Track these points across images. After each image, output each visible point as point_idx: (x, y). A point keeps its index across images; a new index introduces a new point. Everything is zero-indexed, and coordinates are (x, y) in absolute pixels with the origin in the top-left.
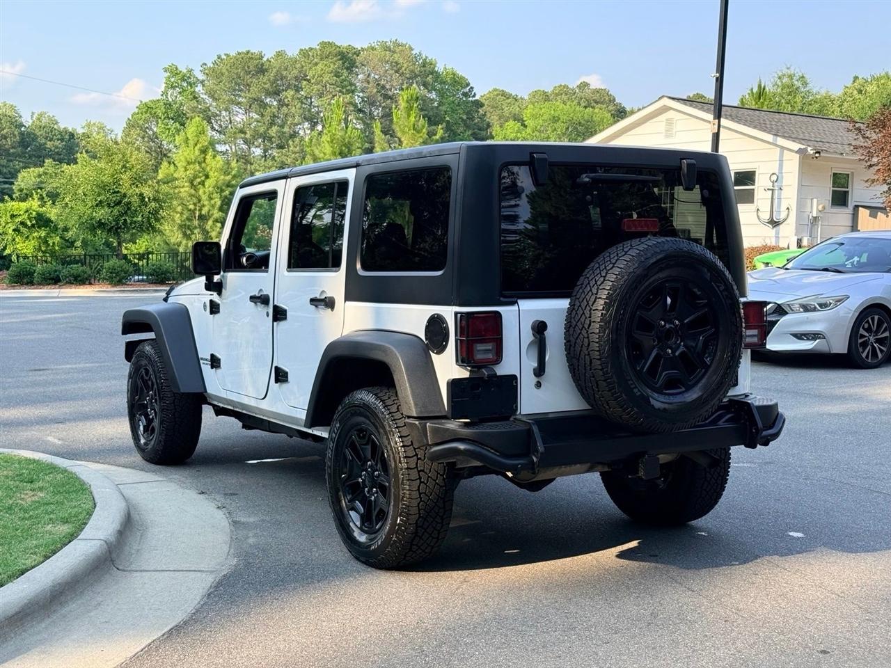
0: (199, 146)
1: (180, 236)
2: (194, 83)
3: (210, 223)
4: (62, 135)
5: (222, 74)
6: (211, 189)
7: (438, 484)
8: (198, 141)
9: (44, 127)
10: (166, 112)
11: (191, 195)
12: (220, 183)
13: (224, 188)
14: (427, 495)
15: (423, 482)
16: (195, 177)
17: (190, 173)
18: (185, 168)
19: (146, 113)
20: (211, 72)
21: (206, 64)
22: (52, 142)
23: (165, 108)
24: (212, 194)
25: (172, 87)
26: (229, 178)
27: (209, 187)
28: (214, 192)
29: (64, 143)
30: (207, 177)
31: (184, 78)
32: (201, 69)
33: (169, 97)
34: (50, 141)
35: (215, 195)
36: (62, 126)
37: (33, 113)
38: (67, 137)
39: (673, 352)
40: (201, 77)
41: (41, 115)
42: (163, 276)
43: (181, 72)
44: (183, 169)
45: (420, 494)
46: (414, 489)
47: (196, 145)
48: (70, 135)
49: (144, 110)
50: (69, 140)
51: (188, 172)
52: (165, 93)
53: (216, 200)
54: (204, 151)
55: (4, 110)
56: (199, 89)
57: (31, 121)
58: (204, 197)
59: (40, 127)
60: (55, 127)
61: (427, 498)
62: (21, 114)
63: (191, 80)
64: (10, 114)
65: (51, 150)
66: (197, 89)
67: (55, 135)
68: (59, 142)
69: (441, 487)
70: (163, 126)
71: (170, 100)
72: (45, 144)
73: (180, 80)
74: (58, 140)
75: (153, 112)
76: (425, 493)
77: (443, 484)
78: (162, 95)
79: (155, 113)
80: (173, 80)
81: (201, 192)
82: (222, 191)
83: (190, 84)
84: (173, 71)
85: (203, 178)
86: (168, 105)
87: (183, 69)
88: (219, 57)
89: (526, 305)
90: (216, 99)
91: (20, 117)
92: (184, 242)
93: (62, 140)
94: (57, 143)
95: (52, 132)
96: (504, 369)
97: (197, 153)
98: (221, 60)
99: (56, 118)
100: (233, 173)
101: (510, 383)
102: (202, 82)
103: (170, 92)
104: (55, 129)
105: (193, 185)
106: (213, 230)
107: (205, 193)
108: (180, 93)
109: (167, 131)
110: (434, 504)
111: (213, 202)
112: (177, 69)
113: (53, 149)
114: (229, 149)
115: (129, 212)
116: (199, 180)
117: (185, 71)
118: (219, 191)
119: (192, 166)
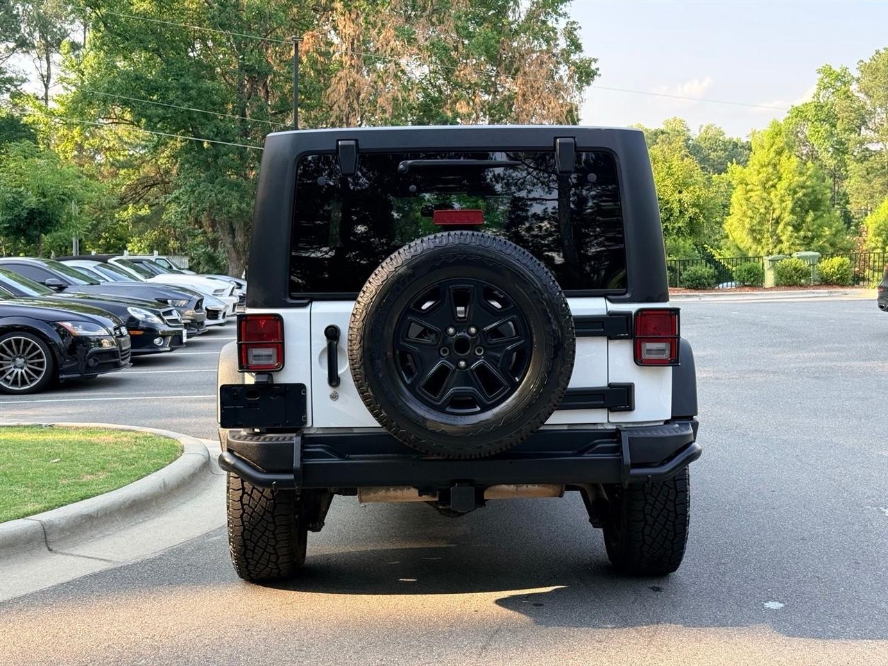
0: (775, 147)
1: (750, 240)
2: (848, 82)
3: (781, 226)
4: (725, 146)
5: (878, 70)
6: (782, 192)
7: (265, 497)
8: (774, 143)
9: (709, 139)
10: (816, 114)
11: (763, 199)
12: (793, 185)
13: (797, 189)
14: (251, 507)
15: (247, 493)
16: (768, 180)
17: (763, 176)
18: (759, 171)
19: (796, 117)
20: (866, 69)
21: (862, 61)
22: (716, 153)
23: (815, 110)
24: (784, 196)
25: (824, 88)
26: (803, 178)
27: (781, 189)
28: (786, 194)
29: (727, 153)
30: (780, 179)
31: (837, 79)
32: (858, 66)
33: (820, 99)
34: (714, 151)
35: (786, 198)
36: (727, 137)
37: (701, 126)
38: (731, 147)
39: (468, 365)
40: (857, 74)
41: (708, 128)
42: (698, 281)
43: (834, 72)
44: (756, 172)
45: (243, 505)
46: (236, 500)
47: (772, 146)
48: (733, 145)
49: (794, 114)
50: (733, 150)
51: (760, 176)
52: (817, 95)
53: (788, 202)
54: (779, 153)
55: (674, 126)
56: (854, 87)
57: (698, 134)
58: (775, 200)
59: (706, 139)
60: (721, 138)
61: (252, 510)
62: (690, 128)
63: (846, 79)
64: (679, 129)
65: (714, 161)
66: (852, 88)
67: (719, 145)
68: (723, 152)
69: (268, 499)
70: (812, 129)
71: (822, 101)
72: (709, 155)
73: (835, 79)
74: (722, 150)
75: (804, 115)
76: (248, 505)
77: (271, 498)
78: (814, 97)
79: (806, 116)
80: (826, 81)
81: (772, 195)
82: (795, 192)
83: (845, 84)
84: (828, 72)
85: (776, 181)
86: (820, 107)
87: (837, 69)
88: (877, 52)
89: (320, 307)
90: (871, 96)
91: (689, 130)
92: (754, 247)
93: (725, 150)
94: (720, 153)
95: (716, 143)
96: (287, 377)
97: (772, 154)
98: (880, 55)
99: (722, 129)
100: (809, 173)
101: (297, 393)
102: (858, 80)
103: (822, 93)
104: (720, 140)
105: (765, 188)
106: (784, 234)
107: (776, 196)
108: (833, 93)
109: (817, 133)
110: (260, 518)
111: (784, 205)
112: (831, 69)
113: (716, 159)
114: (883, 147)
115: (672, 218)
116: (771, 183)
117: (839, 71)
118: (791, 193)
119: (765, 169)
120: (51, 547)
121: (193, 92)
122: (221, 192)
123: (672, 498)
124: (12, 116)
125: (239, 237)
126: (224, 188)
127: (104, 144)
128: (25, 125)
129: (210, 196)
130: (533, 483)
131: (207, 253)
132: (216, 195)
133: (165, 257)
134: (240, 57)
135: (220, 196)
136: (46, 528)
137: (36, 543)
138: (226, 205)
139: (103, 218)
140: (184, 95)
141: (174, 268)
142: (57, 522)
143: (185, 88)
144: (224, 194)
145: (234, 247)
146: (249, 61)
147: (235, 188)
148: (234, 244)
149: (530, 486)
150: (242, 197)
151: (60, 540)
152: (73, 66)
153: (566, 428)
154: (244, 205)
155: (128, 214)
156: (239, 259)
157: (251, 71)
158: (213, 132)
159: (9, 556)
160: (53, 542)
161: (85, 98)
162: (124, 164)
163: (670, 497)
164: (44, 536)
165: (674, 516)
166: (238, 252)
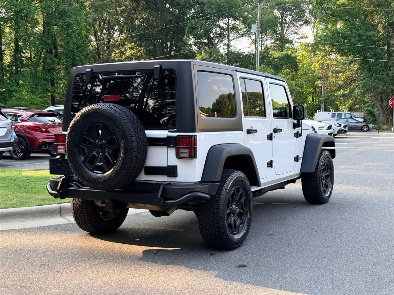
120: (62, 215)
121: (364, 37)
122: (374, 82)
123: (212, 216)
124: (287, 54)
125: (384, 103)
126: (376, 80)
127: (333, 63)
128: (293, 57)
129: (369, 84)
130: (150, 204)
131: (368, 110)
132: (372, 84)
133: (349, 112)
134: (387, 19)
135: (373, 84)
136: (62, 208)
137: (56, 213)
138: (376, 88)
139: (331, 95)
140: (359, 39)
141: (353, 117)
142: (67, 207)
143: (360, 36)
144: (376, 83)
145: (381, 107)
146: (390, 20)
147: (382, 80)
148: (382, 106)
149: (148, 205)
150: (385, 84)
151: (67, 213)
152: (320, 30)
153: (154, 182)
154: (385, 88)
155: (340, 93)
156: (384, 113)
157: (392, 25)
158: (372, 55)
159: (44, 216)
160: (63, 213)
161: (316, 44)
162: (338, 72)
163: (211, 216)
164: (60, 211)
165: (213, 224)
166: (383, 110)
